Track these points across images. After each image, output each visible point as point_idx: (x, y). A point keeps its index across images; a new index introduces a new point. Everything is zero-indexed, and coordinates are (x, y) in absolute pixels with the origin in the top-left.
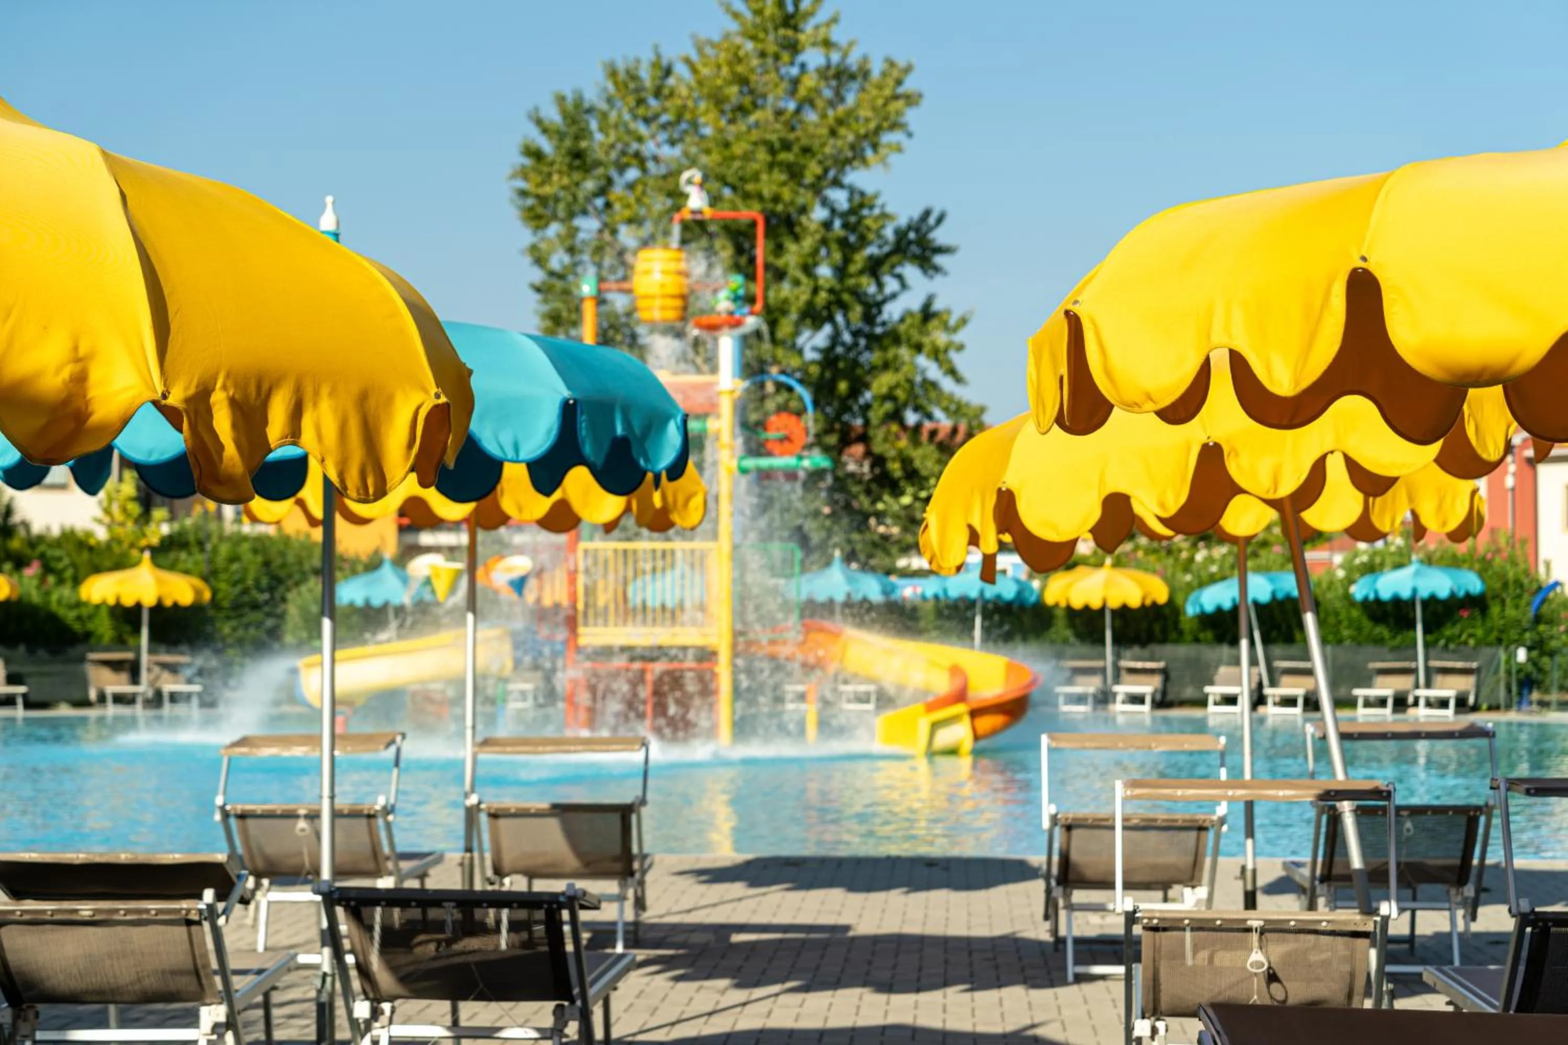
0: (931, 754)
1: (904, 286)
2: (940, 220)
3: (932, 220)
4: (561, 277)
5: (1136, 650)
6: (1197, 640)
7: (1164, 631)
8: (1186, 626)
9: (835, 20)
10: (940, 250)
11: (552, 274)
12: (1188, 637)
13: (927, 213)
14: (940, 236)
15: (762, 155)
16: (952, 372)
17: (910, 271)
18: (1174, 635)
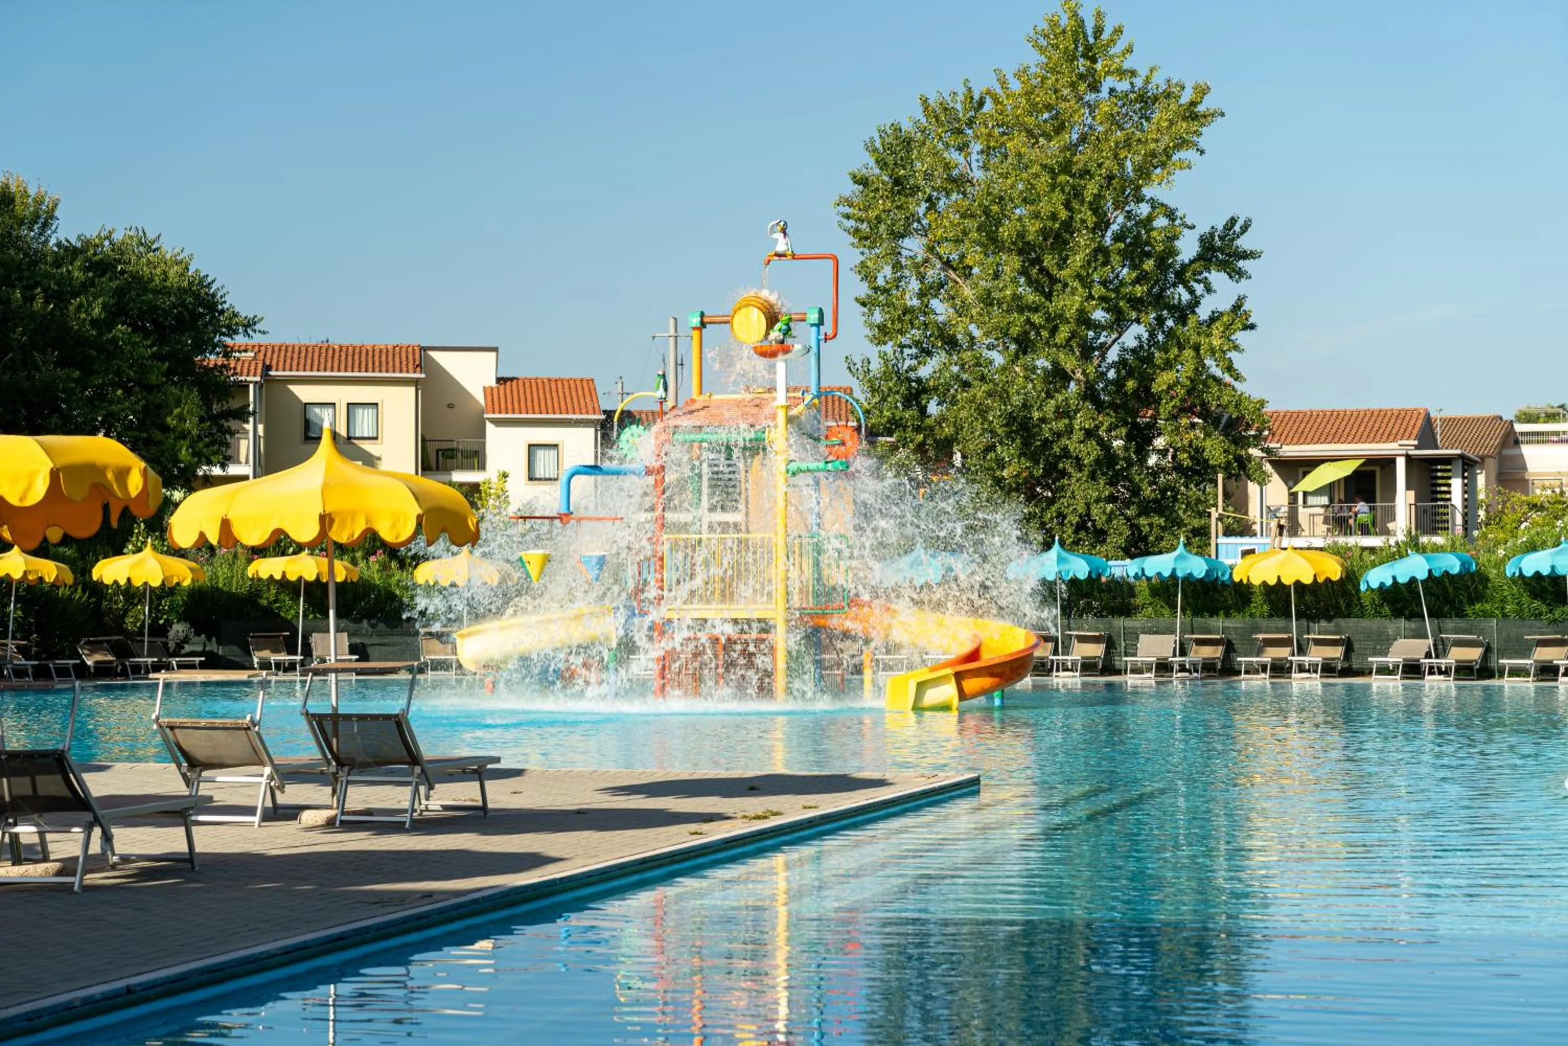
0: (918, 709)
1: (1209, 290)
2: (1245, 228)
3: (1237, 228)
4: (886, 291)
5: (1323, 623)
6: (1378, 614)
7: (1349, 606)
8: (1366, 602)
9: (1129, 50)
10: (1245, 255)
11: (876, 289)
12: (1369, 610)
13: (1233, 221)
14: (1244, 243)
15: (1046, 178)
16: (1230, 368)
17: (1217, 278)
18: (1356, 610)
